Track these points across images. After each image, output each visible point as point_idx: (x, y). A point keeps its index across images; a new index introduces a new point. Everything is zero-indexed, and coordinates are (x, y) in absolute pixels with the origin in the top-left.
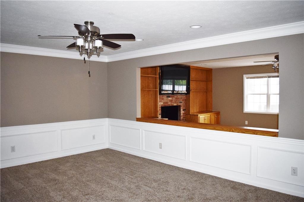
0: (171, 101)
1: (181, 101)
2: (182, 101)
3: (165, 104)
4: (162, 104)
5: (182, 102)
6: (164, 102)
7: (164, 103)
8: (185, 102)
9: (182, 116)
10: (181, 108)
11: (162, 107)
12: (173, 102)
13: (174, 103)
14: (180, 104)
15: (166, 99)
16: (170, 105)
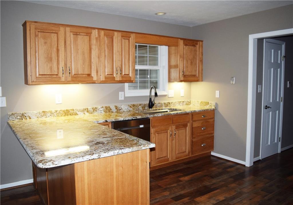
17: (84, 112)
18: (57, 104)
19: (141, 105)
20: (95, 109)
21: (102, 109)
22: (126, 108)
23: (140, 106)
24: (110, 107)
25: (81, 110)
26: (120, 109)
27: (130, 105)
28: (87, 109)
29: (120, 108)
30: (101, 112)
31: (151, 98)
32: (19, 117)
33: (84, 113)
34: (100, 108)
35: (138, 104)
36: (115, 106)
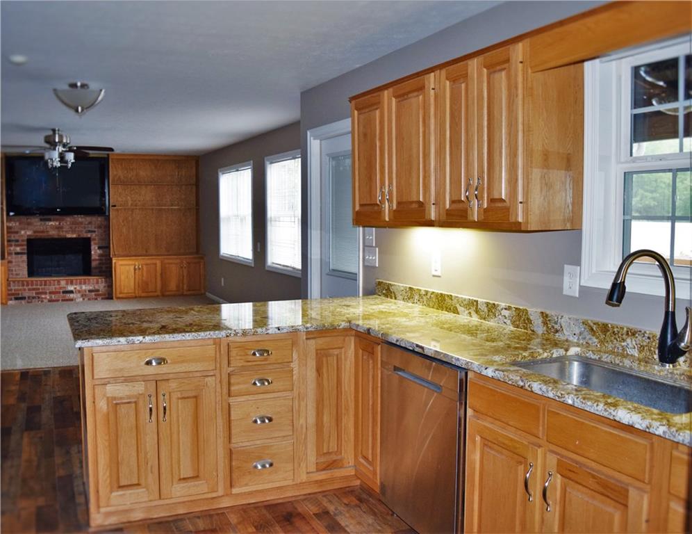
0: (59, 228)
1: (93, 229)
2: (96, 230)
3: (37, 234)
4: (29, 233)
5: (95, 232)
6: (35, 229)
7: (35, 232)
8: (105, 232)
9: (95, 260)
10: (93, 244)
11: (28, 240)
12: (64, 230)
13: (66, 232)
14: (89, 236)
15: (39, 224)
16: (56, 237)
17: (470, 310)
18: (434, 276)
19: (633, 334)
20: (492, 309)
21: (506, 313)
22: (577, 332)
23: (629, 341)
24: (527, 313)
25: (465, 303)
26: (556, 326)
27: (592, 324)
28: (475, 303)
29: (556, 323)
30: (505, 321)
31: (673, 313)
32: (384, 292)
33: (470, 313)
34: (502, 309)
35: (622, 328)
36: (542, 313)
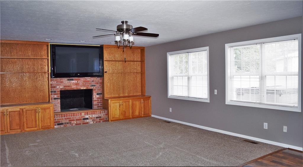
0: (77, 84)
1: (94, 84)
3: (65, 88)
4: (61, 87)
5: (95, 86)
6: (64, 85)
7: (64, 87)
8: (100, 85)
9: (95, 101)
10: (94, 92)
11: (61, 91)
13: (81, 86)
14: (92, 88)
15: (67, 82)
16: (76, 89)
